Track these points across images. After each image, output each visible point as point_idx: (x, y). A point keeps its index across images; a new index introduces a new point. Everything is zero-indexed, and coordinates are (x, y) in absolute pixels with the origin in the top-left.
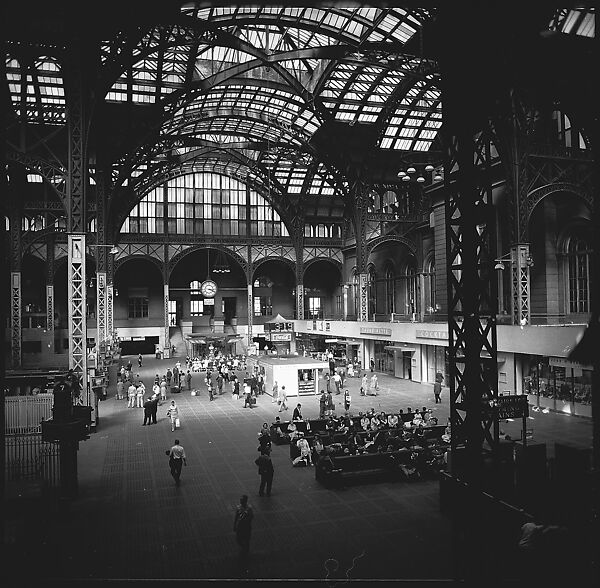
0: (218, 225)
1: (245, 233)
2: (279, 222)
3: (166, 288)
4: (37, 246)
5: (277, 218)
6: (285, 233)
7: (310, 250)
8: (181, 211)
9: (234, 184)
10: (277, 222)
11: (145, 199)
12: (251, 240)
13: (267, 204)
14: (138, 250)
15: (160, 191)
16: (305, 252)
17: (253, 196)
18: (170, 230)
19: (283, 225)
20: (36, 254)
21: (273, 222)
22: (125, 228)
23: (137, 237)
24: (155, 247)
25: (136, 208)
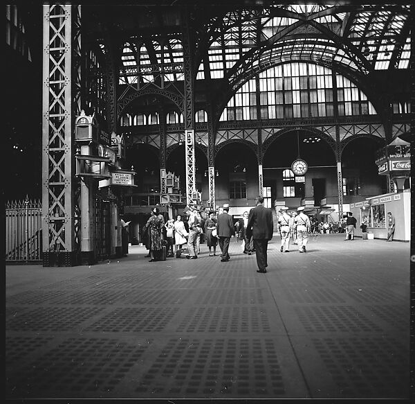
0: (307, 109)
1: (332, 114)
2: (366, 102)
3: (260, 167)
4: (153, 137)
5: (364, 98)
6: (372, 111)
7: (399, 126)
8: (272, 99)
9: (321, 70)
10: (364, 102)
11: (240, 91)
12: (338, 120)
13: (353, 86)
14: (235, 135)
15: (253, 82)
16: (394, 128)
17: (339, 79)
18: (262, 116)
19: (370, 104)
20: (152, 144)
21: (360, 102)
22: (223, 118)
23: (233, 124)
24: (249, 131)
25: (232, 99)
